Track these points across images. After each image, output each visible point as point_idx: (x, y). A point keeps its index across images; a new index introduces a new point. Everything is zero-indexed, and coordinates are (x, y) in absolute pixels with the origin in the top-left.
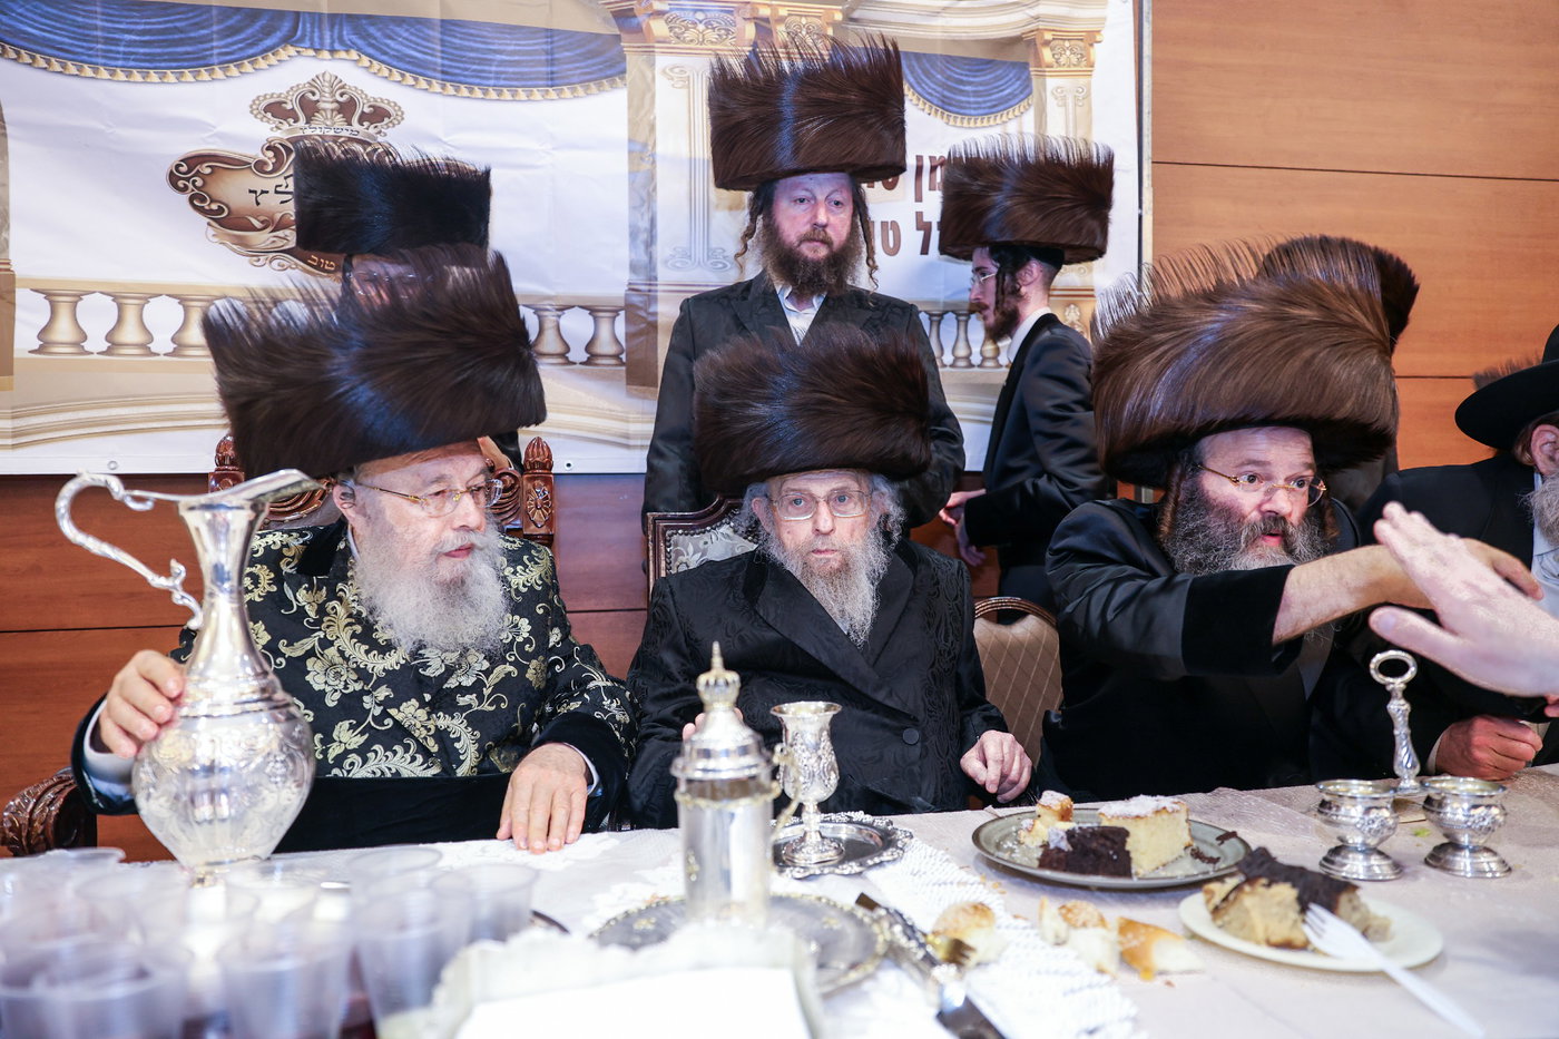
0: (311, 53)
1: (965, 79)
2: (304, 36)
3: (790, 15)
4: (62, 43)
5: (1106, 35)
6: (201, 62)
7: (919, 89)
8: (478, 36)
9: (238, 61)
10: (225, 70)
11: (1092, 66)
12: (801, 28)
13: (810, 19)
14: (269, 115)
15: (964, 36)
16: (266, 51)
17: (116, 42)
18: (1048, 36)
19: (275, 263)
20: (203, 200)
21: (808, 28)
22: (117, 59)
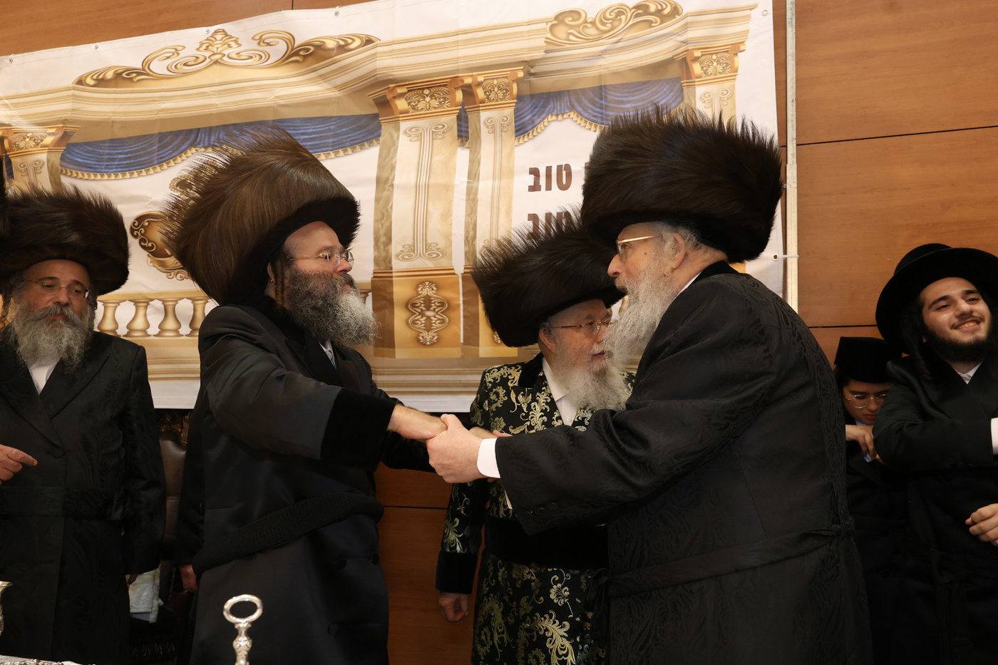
0: (203, 149)
1: (624, 99)
2: (200, 140)
3: (485, 80)
4: (92, 164)
5: (749, 45)
6: (150, 164)
7: (586, 115)
8: (292, 126)
9: (167, 161)
10: (161, 166)
11: (736, 71)
12: (494, 88)
13: (499, 80)
14: (178, 188)
15: (623, 69)
16: (181, 152)
17: (114, 160)
18: (697, 54)
19: (179, 275)
20: (145, 242)
21: (499, 87)
22: (113, 168)
